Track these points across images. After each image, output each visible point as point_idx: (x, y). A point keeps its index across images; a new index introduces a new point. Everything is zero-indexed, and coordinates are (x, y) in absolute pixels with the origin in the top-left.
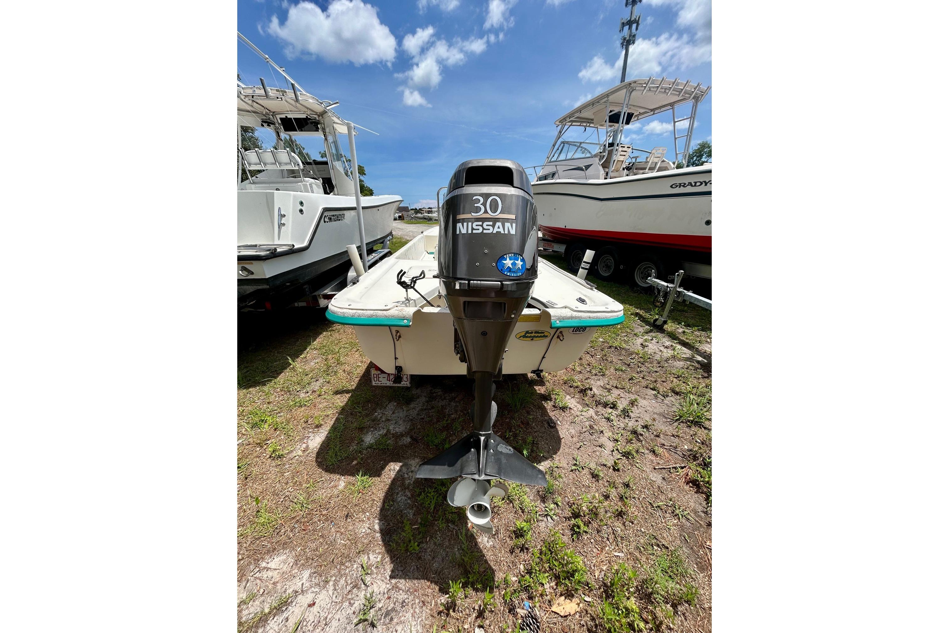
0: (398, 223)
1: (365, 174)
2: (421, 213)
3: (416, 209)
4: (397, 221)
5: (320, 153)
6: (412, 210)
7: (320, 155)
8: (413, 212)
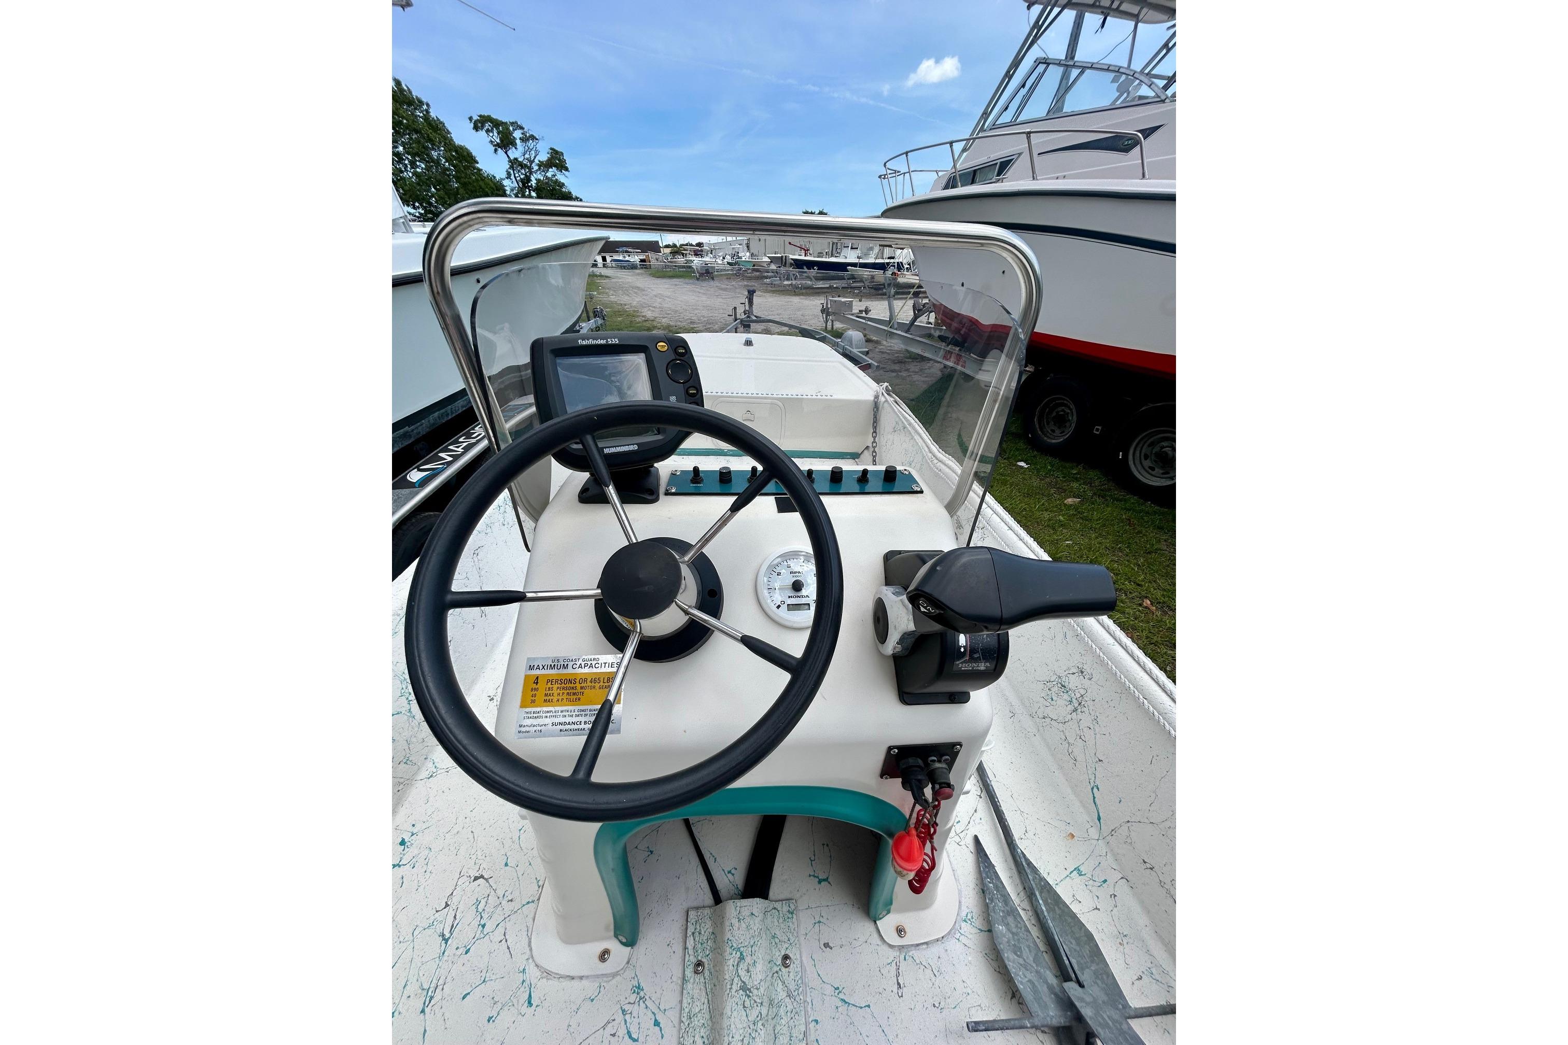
0: (638, 274)
1: (567, 169)
2: (683, 254)
3: (675, 246)
4: (637, 271)
5: (471, 119)
6: (667, 246)
7: (472, 125)
8: (668, 250)
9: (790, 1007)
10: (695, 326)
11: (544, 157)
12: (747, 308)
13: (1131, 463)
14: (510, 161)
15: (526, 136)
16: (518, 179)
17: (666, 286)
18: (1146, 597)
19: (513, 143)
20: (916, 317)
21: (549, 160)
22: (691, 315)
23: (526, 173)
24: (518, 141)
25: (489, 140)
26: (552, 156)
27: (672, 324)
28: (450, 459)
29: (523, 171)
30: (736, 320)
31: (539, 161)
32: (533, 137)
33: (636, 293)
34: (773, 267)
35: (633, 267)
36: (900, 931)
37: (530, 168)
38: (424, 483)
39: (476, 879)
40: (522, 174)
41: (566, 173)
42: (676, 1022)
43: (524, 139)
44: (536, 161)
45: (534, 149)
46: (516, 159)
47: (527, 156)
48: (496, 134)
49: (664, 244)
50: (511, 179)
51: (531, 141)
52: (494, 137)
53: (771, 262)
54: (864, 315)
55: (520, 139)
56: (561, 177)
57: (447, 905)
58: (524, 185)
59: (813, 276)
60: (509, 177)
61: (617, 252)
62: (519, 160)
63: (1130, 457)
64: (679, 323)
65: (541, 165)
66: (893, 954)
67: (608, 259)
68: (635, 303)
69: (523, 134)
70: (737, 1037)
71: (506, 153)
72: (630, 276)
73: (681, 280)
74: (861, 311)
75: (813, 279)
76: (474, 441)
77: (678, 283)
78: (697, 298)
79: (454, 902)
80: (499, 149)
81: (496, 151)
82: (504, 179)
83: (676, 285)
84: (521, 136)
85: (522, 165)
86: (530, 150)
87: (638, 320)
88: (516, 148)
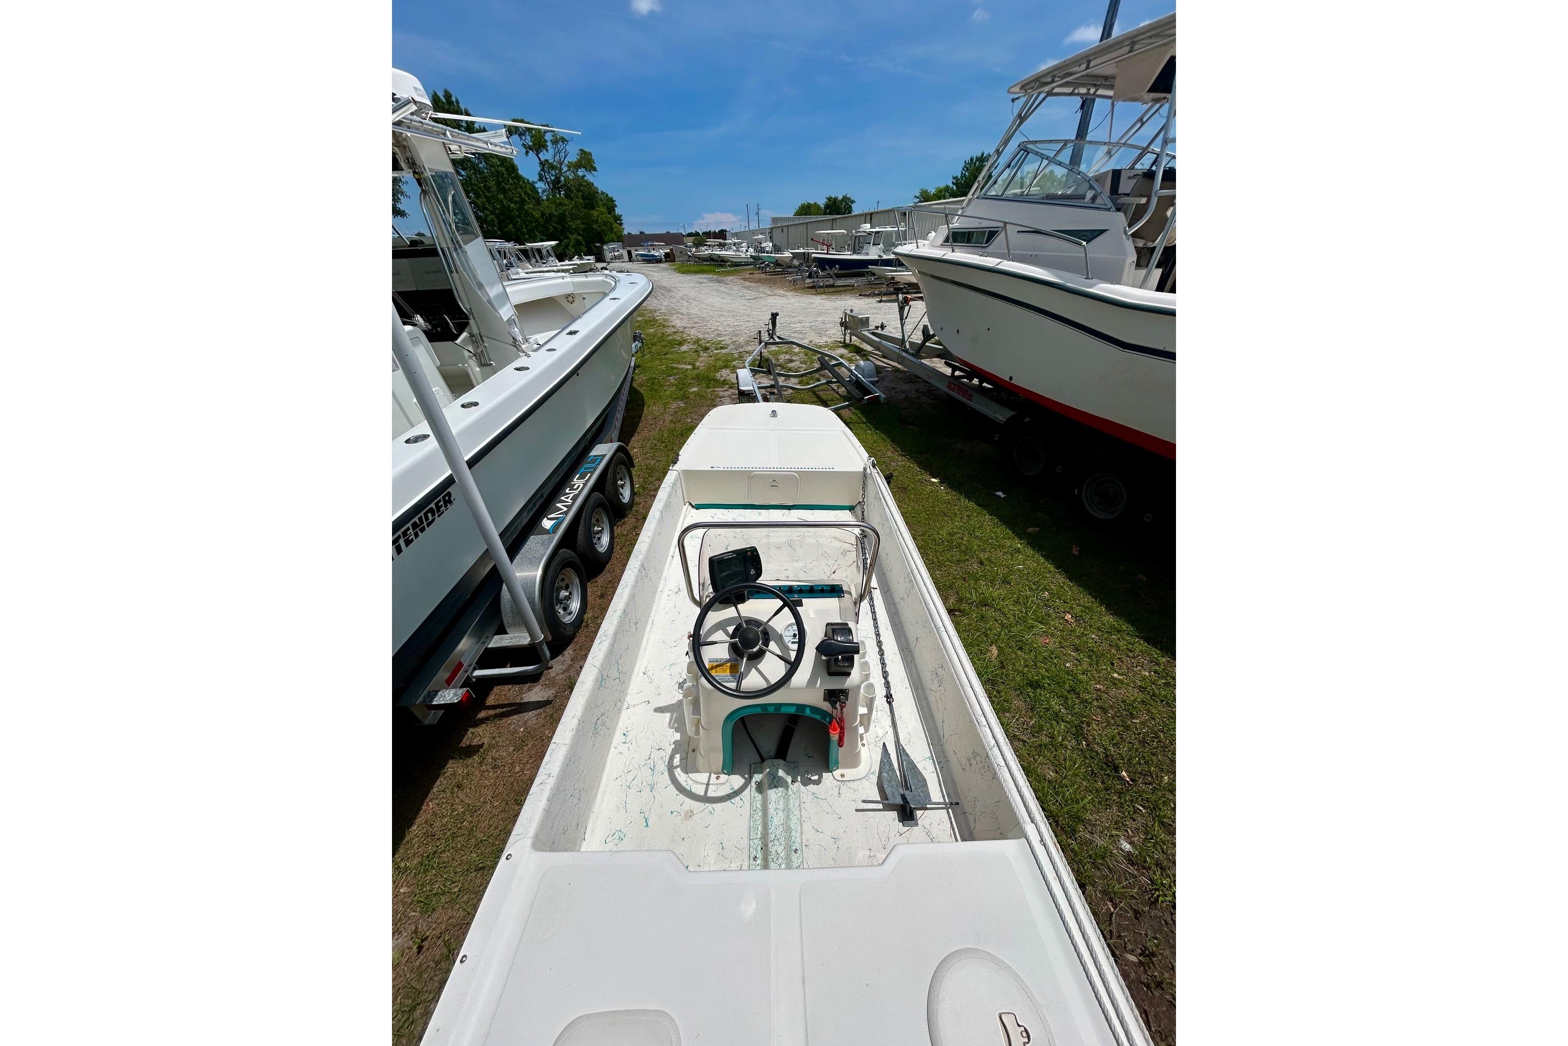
0: (665, 271)
1: (595, 169)
3: (697, 234)
4: (663, 265)
8: (691, 240)
9: (794, 797)
10: (722, 339)
11: (573, 157)
12: (771, 327)
13: (1084, 498)
14: (541, 163)
15: (556, 138)
16: (549, 180)
17: (691, 285)
18: (1069, 612)
19: (545, 147)
20: (925, 341)
21: (580, 161)
22: (718, 324)
23: (556, 175)
24: (549, 144)
25: (521, 143)
26: (581, 158)
27: (701, 336)
28: (565, 509)
29: (553, 172)
30: (760, 343)
31: (569, 162)
32: (563, 140)
33: (663, 294)
34: (796, 262)
35: (658, 261)
36: (842, 776)
37: (561, 169)
38: (555, 528)
39: (659, 749)
40: (552, 175)
41: (594, 173)
42: (749, 799)
43: (555, 142)
44: (566, 162)
45: (564, 150)
46: (547, 161)
47: (557, 158)
48: (528, 138)
49: (687, 233)
50: (543, 181)
51: (561, 143)
52: (526, 140)
53: (794, 258)
54: (879, 331)
55: (551, 141)
56: (589, 177)
57: (649, 758)
58: (554, 186)
59: (834, 274)
60: (541, 179)
61: (642, 246)
62: (550, 161)
63: (1083, 493)
64: (707, 336)
65: (570, 166)
66: (838, 783)
67: (634, 253)
68: (663, 309)
69: (553, 136)
70: (773, 801)
71: (537, 155)
72: (655, 272)
73: (706, 276)
74: (877, 328)
75: (834, 276)
76: (577, 492)
77: (702, 280)
78: (722, 301)
79: (652, 757)
80: (530, 151)
81: (527, 153)
82: (536, 183)
83: (701, 283)
84: (552, 138)
85: (552, 167)
86: (559, 152)
87: (669, 331)
88: (547, 151)
